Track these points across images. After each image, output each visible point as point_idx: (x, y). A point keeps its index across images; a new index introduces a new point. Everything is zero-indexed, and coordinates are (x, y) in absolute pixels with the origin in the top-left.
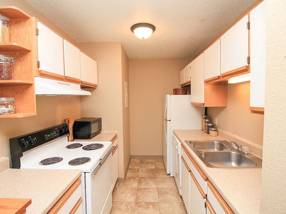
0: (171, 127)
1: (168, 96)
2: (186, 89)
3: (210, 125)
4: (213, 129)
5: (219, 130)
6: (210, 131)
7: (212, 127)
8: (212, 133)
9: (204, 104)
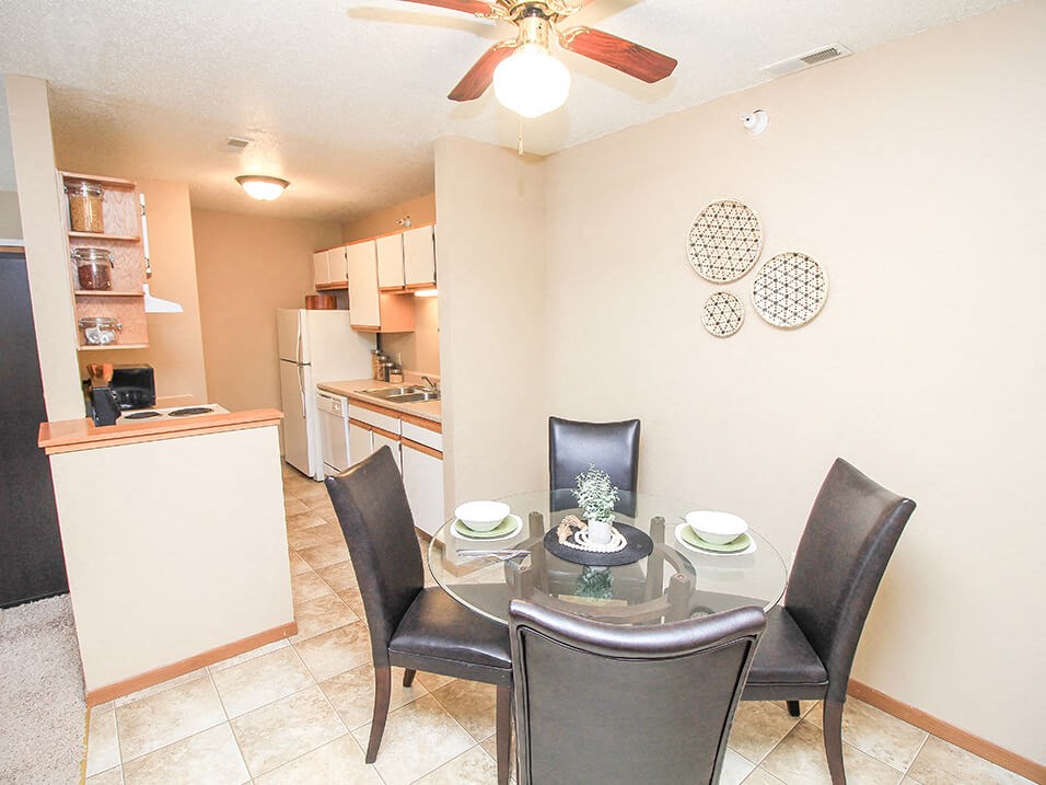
0: (312, 378)
1: (303, 311)
2: (335, 297)
3: (390, 365)
4: (396, 371)
5: (404, 372)
6: (391, 376)
7: (394, 368)
8: (395, 378)
9: (380, 328)
